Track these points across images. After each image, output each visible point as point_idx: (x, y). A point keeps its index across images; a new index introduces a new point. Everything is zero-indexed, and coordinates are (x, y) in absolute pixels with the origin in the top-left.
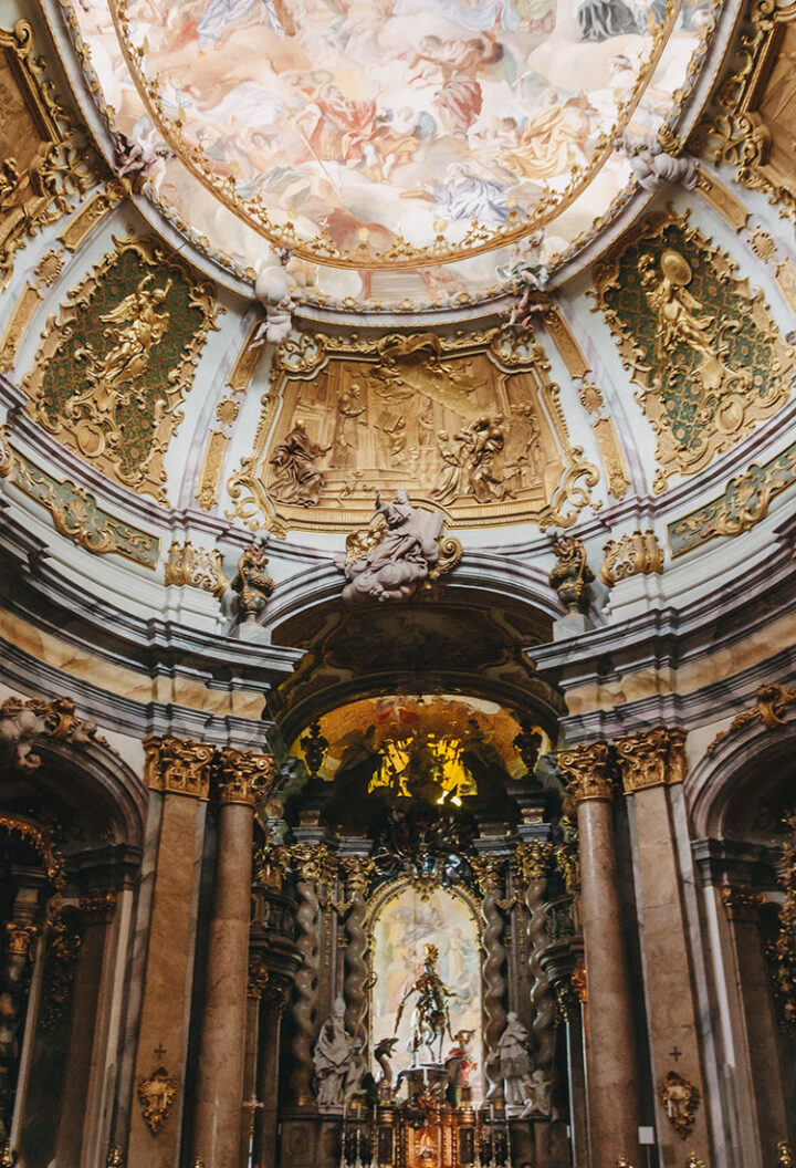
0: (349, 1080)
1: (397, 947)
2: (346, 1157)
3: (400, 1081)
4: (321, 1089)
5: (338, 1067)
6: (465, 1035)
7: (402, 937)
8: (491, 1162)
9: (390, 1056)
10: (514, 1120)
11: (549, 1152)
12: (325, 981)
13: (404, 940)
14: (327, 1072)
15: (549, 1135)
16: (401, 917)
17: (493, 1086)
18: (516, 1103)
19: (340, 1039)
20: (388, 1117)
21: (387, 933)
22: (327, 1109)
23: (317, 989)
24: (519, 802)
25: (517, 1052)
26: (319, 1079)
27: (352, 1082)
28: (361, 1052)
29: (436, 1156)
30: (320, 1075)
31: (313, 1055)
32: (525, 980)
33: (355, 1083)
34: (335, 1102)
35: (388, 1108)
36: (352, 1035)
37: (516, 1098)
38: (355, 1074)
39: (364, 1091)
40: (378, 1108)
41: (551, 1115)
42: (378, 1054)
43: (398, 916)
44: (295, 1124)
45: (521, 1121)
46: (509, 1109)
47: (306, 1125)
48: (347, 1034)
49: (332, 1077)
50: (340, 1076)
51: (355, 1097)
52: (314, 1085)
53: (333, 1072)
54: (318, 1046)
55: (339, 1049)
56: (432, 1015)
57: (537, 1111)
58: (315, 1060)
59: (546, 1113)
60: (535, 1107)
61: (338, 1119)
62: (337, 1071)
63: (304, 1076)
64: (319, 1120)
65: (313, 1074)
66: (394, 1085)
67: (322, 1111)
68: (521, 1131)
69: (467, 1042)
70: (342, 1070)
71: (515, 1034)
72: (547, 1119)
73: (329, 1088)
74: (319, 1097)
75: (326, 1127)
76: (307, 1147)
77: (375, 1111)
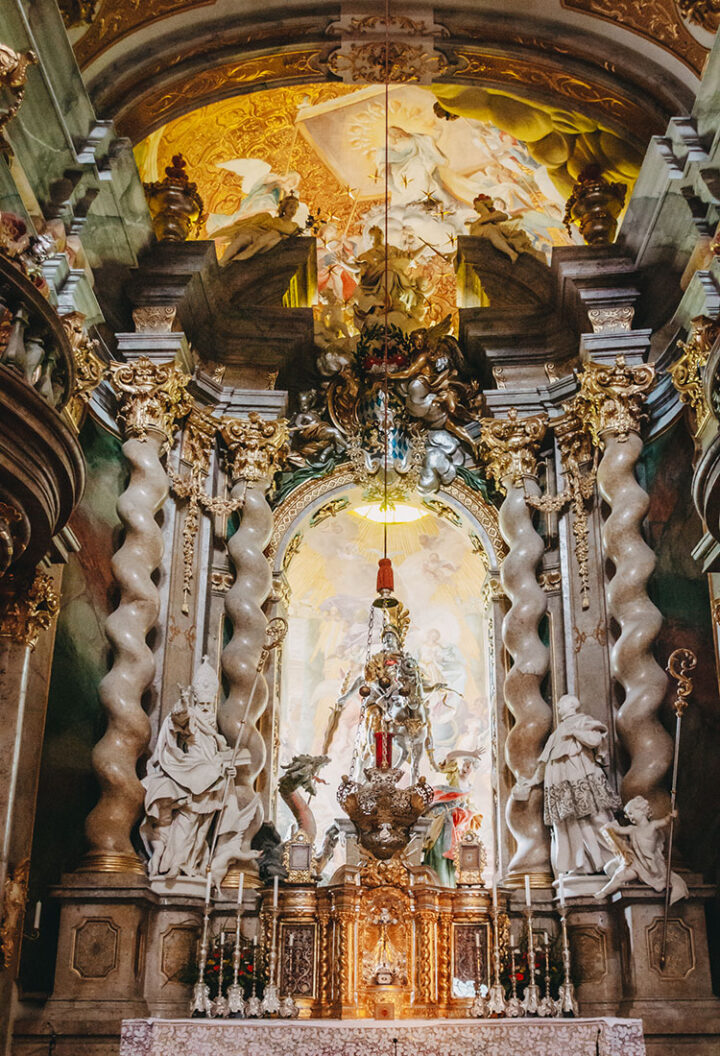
0: (223, 828)
1: (332, 656)
2: (207, 982)
3: (331, 843)
4: (157, 844)
5: (197, 798)
6: (460, 762)
7: (339, 642)
8: (526, 992)
9: (311, 791)
10: (577, 906)
11: (662, 965)
12: (181, 641)
13: (343, 648)
14: (174, 809)
15: (662, 931)
16: (340, 612)
17: (523, 845)
18: (579, 872)
19: (204, 745)
20: (303, 903)
21: (314, 635)
22: (170, 882)
23: (161, 650)
24: (584, 295)
25: (582, 769)
26: (154, 824)
27: (232, 834)
28: (251, 779)
29: (405, 983)
30: (155, 812)
31: (141, 772)
32: (590, 640)
33: (238, 837)
34: (190, 869)
35: (306, 885)
36: (231, 743)
37: (580, 861)
38: (234, 819)
39: (255, 854)
40: (282, 885)
41: (668, 890)
42: (288, 786)
43: (334, 609)
44: (92, 911)
45: (592, 908)
46: (566, 884)
47: (116, 913)
48: (221, 738)
49: (183, 820)
50: (202, 818)
51: (235, 864)
52: (144, 836)
53: (185, 808)
54: (155, 757)
55: (202, 763)
56: (399, 718)
57: (637, 880)
58: (145, 783)
59: (658, 885)
60: (631, 874)
61: (193, 907)
62: (195, 807)
63: (118, 813)
64: (148, 906)
65: (140, 811)
66: (319, 847)
67: (159, 888)
68: (592, 927)
69: (464, 774)
70: (207, 806)
71: (576, 733)
72: (660, 899)
73: (175, 843)
74: (155, 859)
75: (167, 919)
76: (117, 959)
77: (276, 891)
